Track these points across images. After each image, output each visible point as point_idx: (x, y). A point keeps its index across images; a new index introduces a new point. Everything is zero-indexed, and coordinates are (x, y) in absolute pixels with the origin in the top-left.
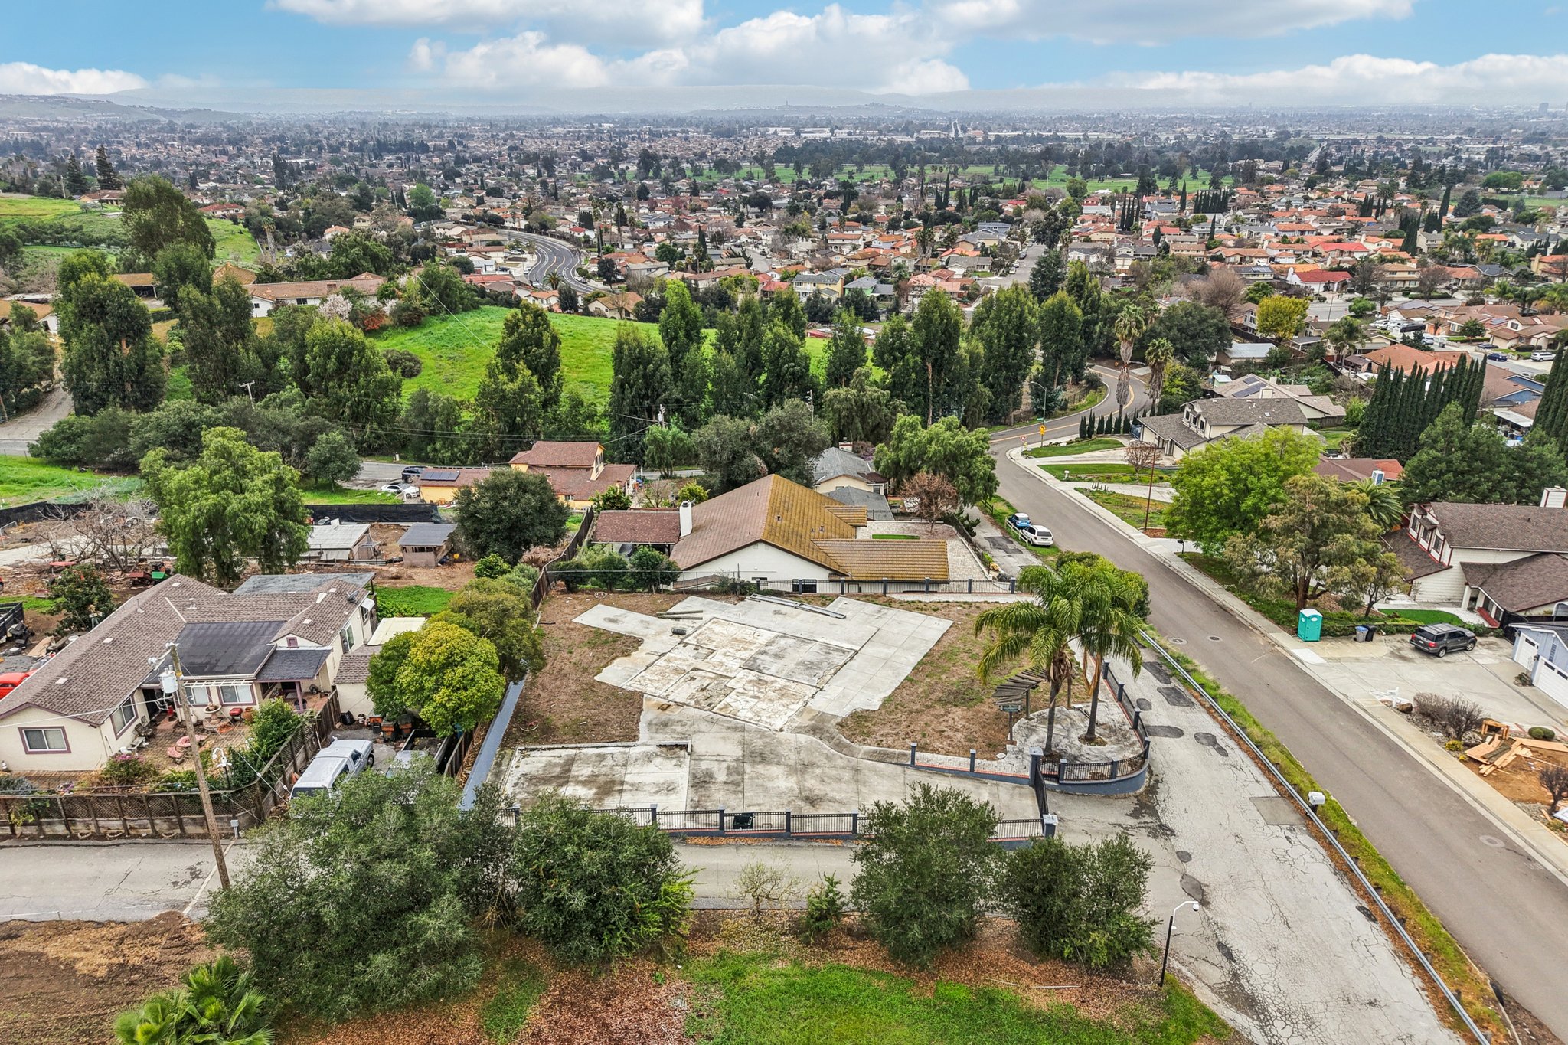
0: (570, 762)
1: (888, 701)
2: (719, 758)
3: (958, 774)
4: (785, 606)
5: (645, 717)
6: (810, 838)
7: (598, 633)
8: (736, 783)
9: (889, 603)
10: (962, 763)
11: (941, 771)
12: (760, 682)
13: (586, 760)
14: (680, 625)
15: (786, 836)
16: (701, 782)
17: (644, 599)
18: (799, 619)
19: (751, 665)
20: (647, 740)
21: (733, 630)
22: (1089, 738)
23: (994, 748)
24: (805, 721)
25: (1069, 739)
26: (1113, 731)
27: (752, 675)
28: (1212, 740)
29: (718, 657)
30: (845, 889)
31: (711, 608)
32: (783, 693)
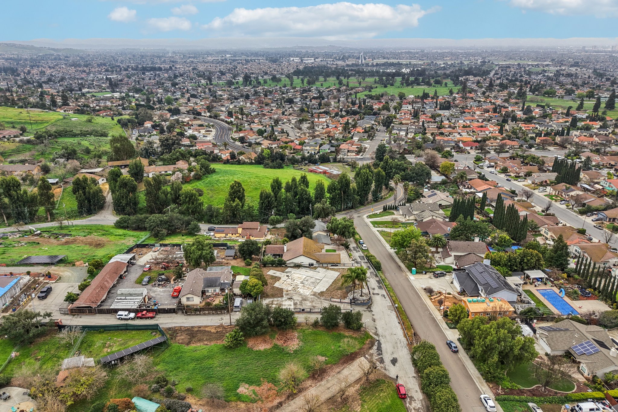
0: (273, 301)
1: (327, 289)
2: (298, 300)
3: (338, 302)
4: (308, 270)
5: (284, 293)
6: (314, 312)
7: (272, 276)
8: (301, 304)
9: (328, 269)
10: (339, 300)
11: (335, 302)
12: (304, 286)
13: (275, 301)
14: (288, 274)
15: (310, 312)
16: (295, 304)
17: (280, 268)
18: (310, 273)
19: (302, 283)
20: (285, 297)
21: (298, 275)
22: (361, 296)
23: (345, 297)
24: (312, 293)
25: (357, 295)
26: (365, 294)
27: (302, 285)
28: (384, 296)
29: (295, 281)
30: (319, 319)
31: (293, 271)
32: (308, 288)
